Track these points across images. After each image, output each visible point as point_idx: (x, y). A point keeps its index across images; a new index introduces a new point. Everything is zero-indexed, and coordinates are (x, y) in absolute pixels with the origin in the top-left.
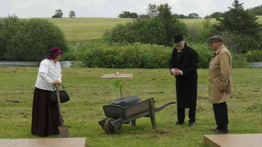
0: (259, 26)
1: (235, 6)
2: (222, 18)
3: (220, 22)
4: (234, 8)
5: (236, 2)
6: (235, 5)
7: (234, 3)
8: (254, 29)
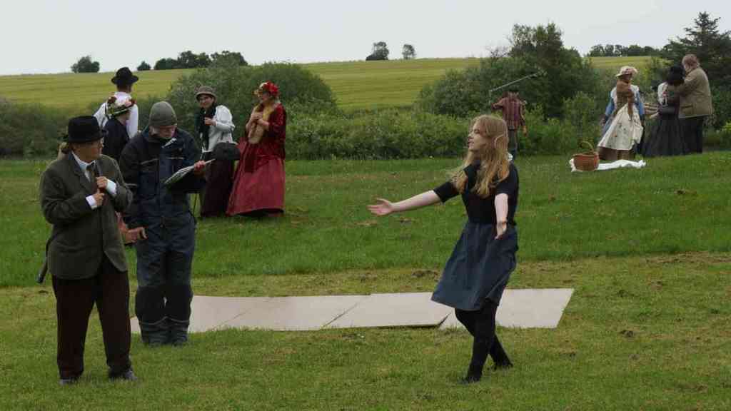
1: (701, 25)
4: (699, 30)
5: (704, 16)
6: (701, 22)
7: (698, 20)
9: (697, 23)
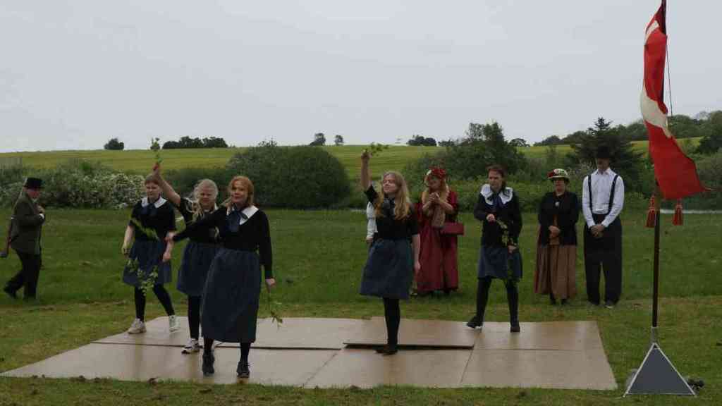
0: (634, 157)
5: (601, 120)
6: (599, 124)
9: (596, 125)
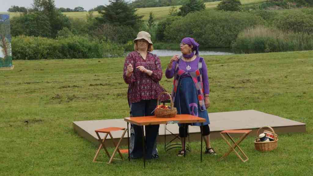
0: (138, 18)
2: (104, 11)
3: (102, 15)
8: (133, 20)
